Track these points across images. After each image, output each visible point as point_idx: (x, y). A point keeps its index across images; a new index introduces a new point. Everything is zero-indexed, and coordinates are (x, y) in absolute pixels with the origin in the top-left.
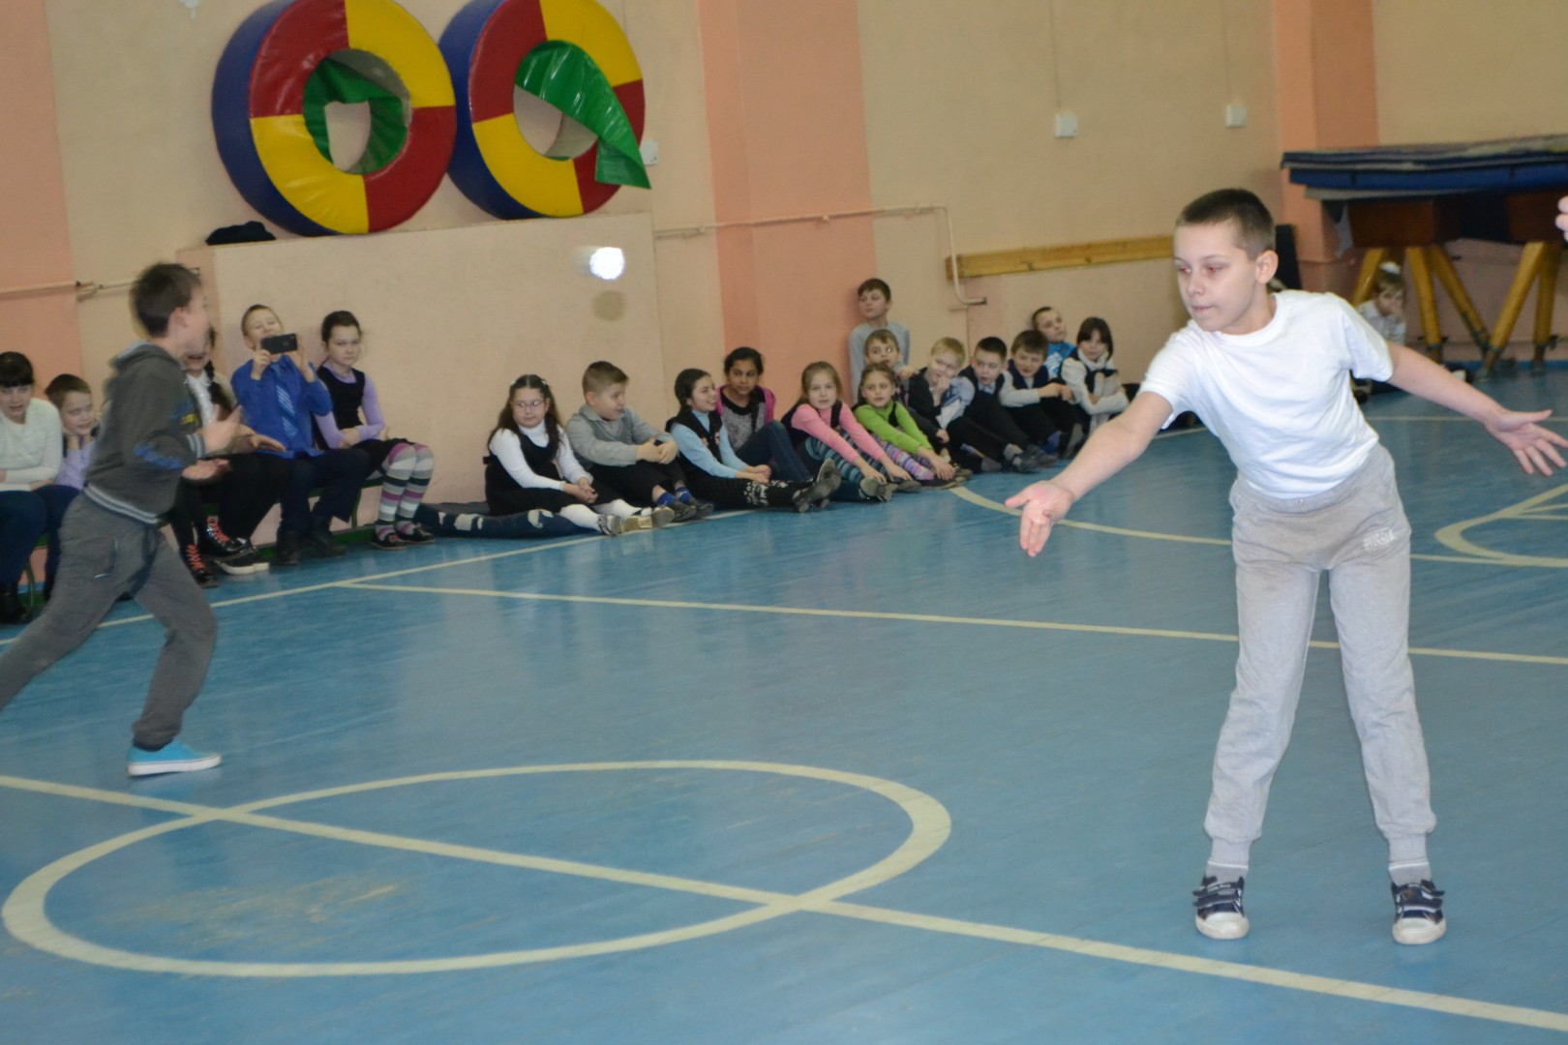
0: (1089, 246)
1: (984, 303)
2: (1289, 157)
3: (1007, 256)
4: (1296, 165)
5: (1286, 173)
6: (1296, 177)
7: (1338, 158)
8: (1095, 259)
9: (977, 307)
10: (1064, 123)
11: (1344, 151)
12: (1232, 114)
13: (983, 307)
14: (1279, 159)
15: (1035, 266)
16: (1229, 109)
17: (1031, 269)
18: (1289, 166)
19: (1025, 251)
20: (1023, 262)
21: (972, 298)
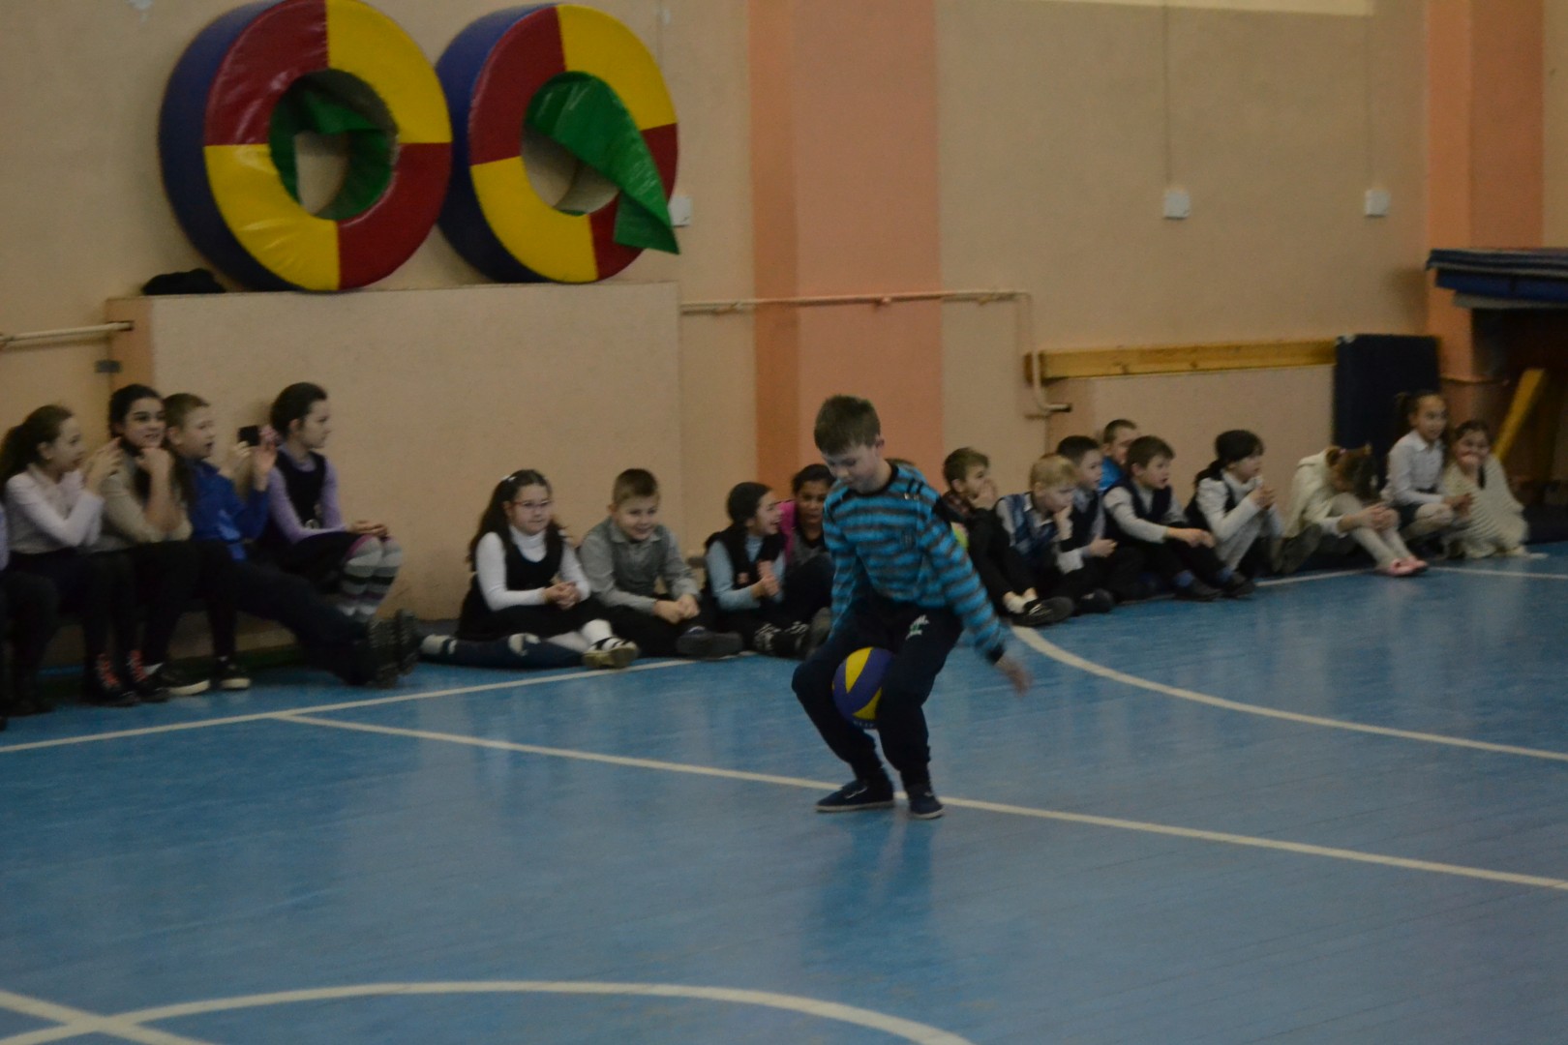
0: (1195, 350)
1: (1068, 410)
2: (1437, 256)
3: (1098, 356)
4: (1447, 266)
5: (1432, 274)
6: (1445, 279)
7: (1497, 259)
8: (1202, 365)
9: (1060, 415)
10: (1177, 201)
11: (1504, 252)
12: (1374, 200)
13: (1066, 414)
14: (1425, 257)
15: (1132, 369)
16: (1369, 193)
17: (1126, 373)
18: (1436, 265)
19: (1121, 352)
20: (1117, 364)
21: (1054, 403)
